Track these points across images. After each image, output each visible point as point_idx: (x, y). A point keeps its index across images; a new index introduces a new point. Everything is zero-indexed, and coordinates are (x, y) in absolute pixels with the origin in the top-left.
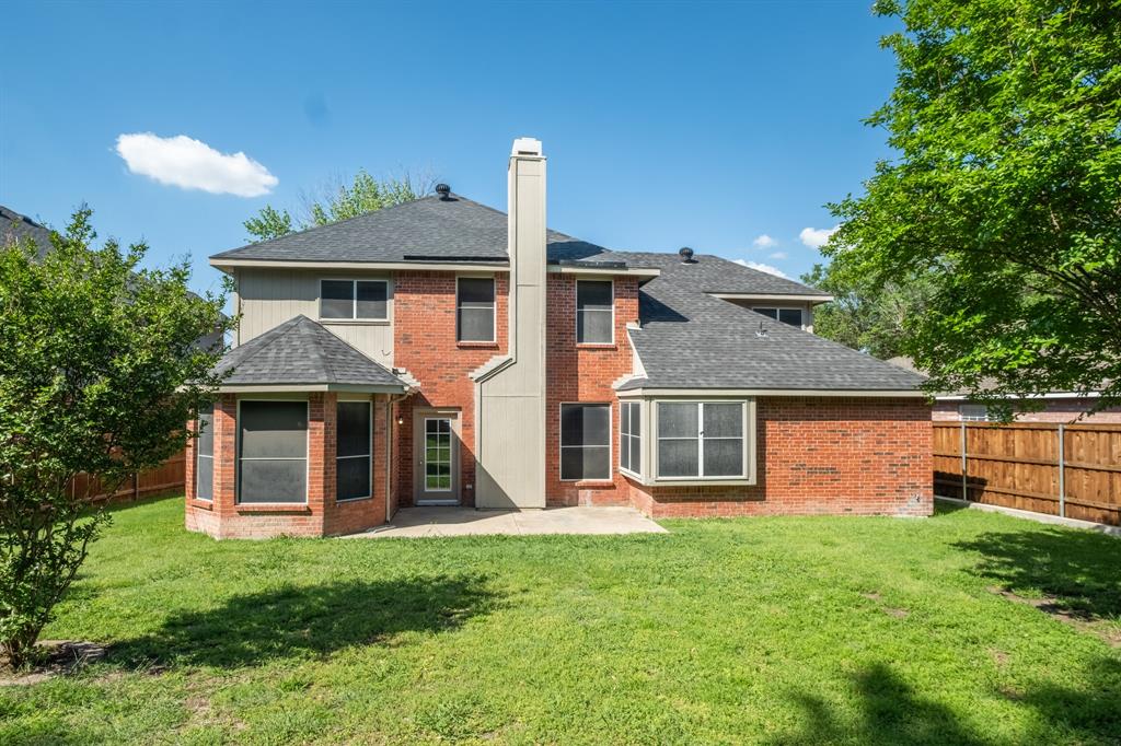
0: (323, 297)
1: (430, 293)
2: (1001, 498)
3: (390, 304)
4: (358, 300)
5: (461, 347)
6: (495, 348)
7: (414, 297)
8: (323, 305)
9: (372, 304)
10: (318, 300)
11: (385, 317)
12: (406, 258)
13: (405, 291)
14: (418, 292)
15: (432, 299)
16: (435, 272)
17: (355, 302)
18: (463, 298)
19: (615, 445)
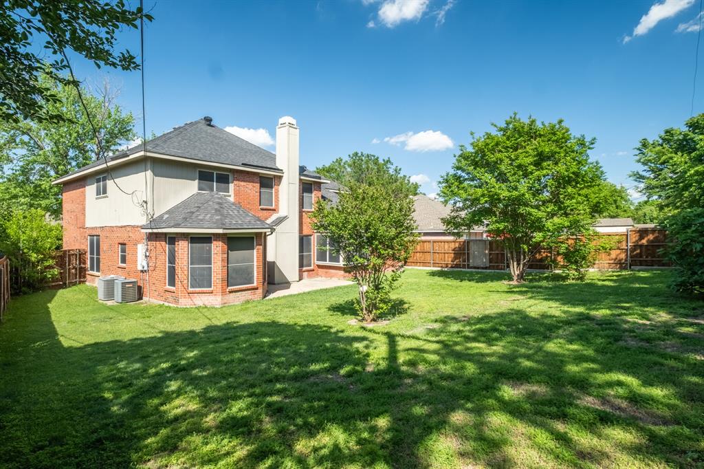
0: (200, 179)
1: (249, 182)
2: (413, 264)
3: (231, 186)
4: (217, 182)
5: (262, 209)
6: (274, 210)
7: (242, 183)
8: (199, 183)
9: (223, 185)
10: (197, 181)
11: (228, 192)
12: (243, 164)
13: (239, 180)
14: (244, 181)
15: (250, 185)
16: (252, 172)
17: (215, 183)
18: (262, 186)
19: (314, 252)
